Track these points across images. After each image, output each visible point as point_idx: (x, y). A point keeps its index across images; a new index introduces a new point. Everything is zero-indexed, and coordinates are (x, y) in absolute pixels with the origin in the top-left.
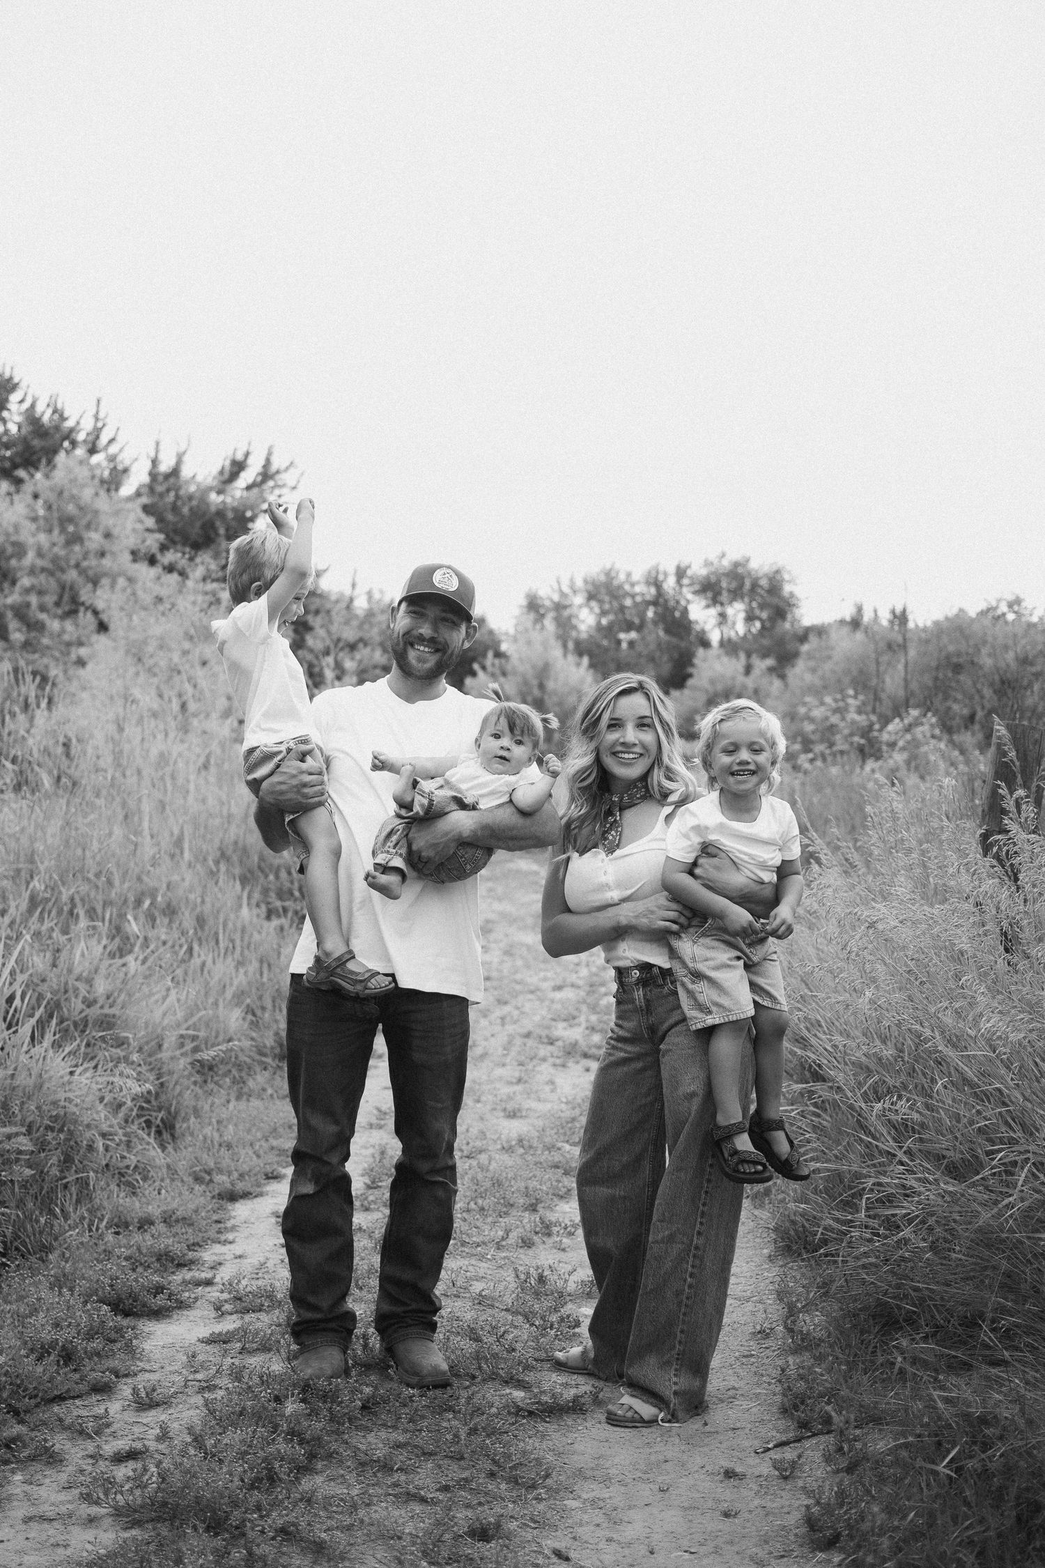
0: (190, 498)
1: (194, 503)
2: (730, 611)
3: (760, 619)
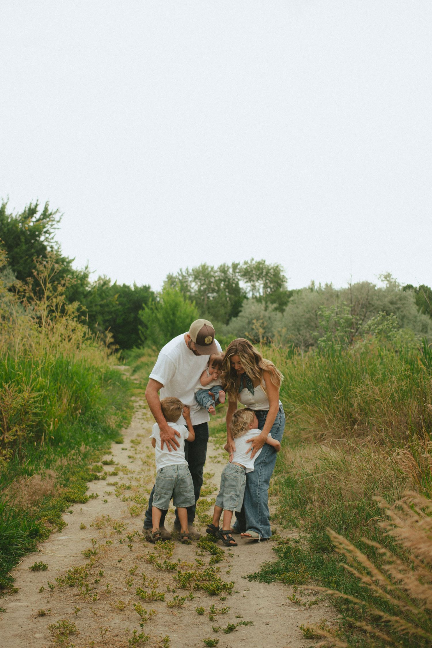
0: (8, 224)
1: (10, 226)
2: (257, 284)
3: (270, 287)
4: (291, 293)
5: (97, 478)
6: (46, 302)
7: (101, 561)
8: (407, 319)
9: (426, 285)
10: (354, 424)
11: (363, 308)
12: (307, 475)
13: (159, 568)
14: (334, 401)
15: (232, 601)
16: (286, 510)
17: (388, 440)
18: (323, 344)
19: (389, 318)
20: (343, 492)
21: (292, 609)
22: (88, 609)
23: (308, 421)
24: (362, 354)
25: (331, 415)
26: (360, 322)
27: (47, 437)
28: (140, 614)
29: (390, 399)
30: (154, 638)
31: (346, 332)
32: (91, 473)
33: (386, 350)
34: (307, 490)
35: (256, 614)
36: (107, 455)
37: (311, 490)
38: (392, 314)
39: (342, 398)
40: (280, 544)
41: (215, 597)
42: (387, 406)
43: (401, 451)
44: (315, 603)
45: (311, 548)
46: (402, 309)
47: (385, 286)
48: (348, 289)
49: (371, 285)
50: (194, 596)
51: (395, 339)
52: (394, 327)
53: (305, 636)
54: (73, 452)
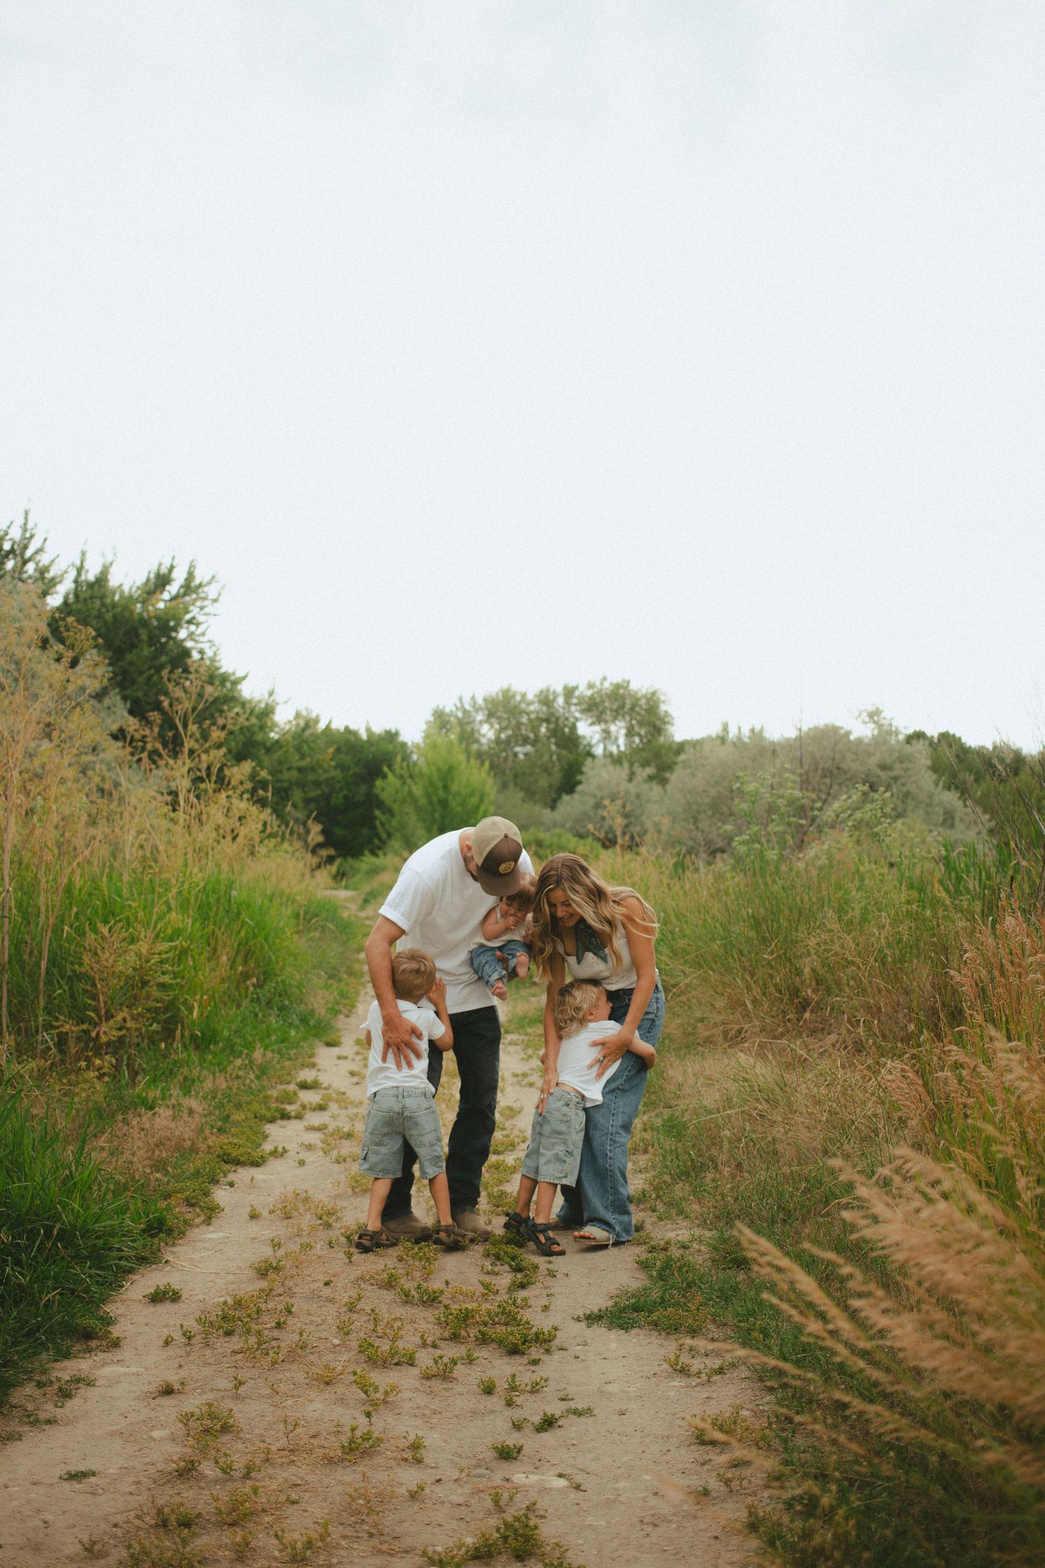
0: (114, 605)
1: (118, 610)
2: (613, 728)
3: (639, 735)
4: (681, 747)
5: (285, 1116)
6: (188, 761)
7: (289, 1283)
8: (913, 799)
9: (951, 732)
10: (804, 1010)
11: (826, 776)
12: (709, 1112)
13: (407, 1300)
14: (764, 963)
15: (552, 1366)
16: (665, 1182)
17: (871, 1042)
18: (743, 849)
19: (876, 796)
20: (779, 1147)
21: (673, 1384)
22: (260, 1381)
23: (711, 1005)
24: (821, 868)
25: (757, 992)
26: (818, 805)
27: (186, 1033)
28: (366, 1392)
29: (876, 960)
30: (393, 1442)
31: (789, 824)
32: (274, 1105)
33: (870, 862)
34: (708, 1142)
35: (600, 1391)
36: (307, 1070)
37: (715, 1142)
38: (882, 789)
39: (779, 956)
40: (650, 1252)
41: (517, 1357)
42: (870, 975)
43: (898, 1064)
44: (720, 1371)
45: (714, 1261)
46: (903, 781)
47: (870, 735)
48: (796, 740)
49: (842, 732)
50: (475, 1355)
51: (887, 840)
52: (885, 816)
53: (697, 1438)
54: (239, 1062)
